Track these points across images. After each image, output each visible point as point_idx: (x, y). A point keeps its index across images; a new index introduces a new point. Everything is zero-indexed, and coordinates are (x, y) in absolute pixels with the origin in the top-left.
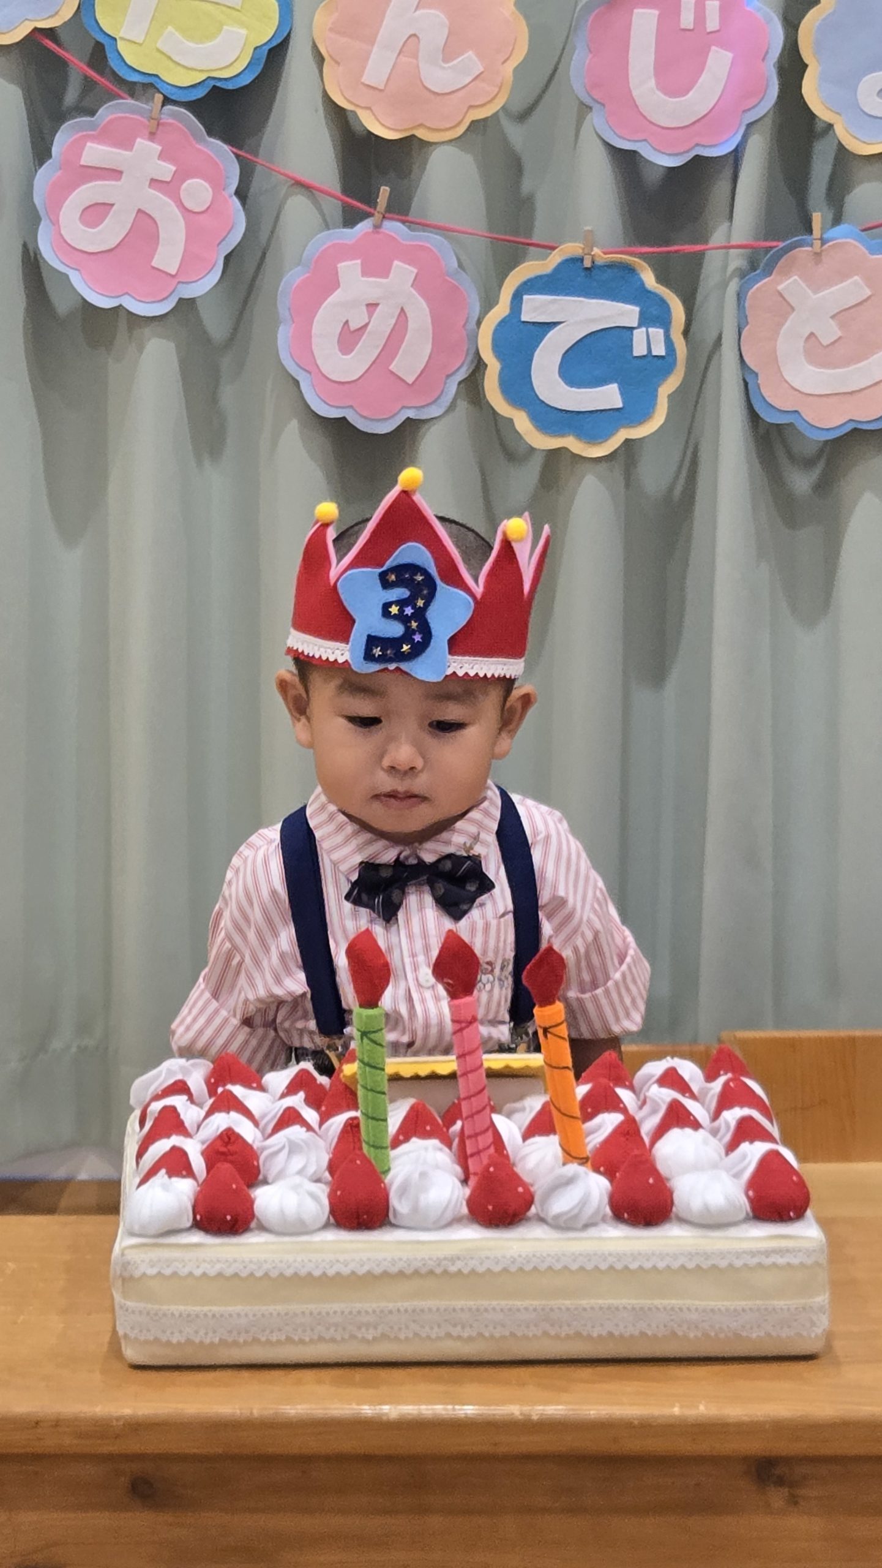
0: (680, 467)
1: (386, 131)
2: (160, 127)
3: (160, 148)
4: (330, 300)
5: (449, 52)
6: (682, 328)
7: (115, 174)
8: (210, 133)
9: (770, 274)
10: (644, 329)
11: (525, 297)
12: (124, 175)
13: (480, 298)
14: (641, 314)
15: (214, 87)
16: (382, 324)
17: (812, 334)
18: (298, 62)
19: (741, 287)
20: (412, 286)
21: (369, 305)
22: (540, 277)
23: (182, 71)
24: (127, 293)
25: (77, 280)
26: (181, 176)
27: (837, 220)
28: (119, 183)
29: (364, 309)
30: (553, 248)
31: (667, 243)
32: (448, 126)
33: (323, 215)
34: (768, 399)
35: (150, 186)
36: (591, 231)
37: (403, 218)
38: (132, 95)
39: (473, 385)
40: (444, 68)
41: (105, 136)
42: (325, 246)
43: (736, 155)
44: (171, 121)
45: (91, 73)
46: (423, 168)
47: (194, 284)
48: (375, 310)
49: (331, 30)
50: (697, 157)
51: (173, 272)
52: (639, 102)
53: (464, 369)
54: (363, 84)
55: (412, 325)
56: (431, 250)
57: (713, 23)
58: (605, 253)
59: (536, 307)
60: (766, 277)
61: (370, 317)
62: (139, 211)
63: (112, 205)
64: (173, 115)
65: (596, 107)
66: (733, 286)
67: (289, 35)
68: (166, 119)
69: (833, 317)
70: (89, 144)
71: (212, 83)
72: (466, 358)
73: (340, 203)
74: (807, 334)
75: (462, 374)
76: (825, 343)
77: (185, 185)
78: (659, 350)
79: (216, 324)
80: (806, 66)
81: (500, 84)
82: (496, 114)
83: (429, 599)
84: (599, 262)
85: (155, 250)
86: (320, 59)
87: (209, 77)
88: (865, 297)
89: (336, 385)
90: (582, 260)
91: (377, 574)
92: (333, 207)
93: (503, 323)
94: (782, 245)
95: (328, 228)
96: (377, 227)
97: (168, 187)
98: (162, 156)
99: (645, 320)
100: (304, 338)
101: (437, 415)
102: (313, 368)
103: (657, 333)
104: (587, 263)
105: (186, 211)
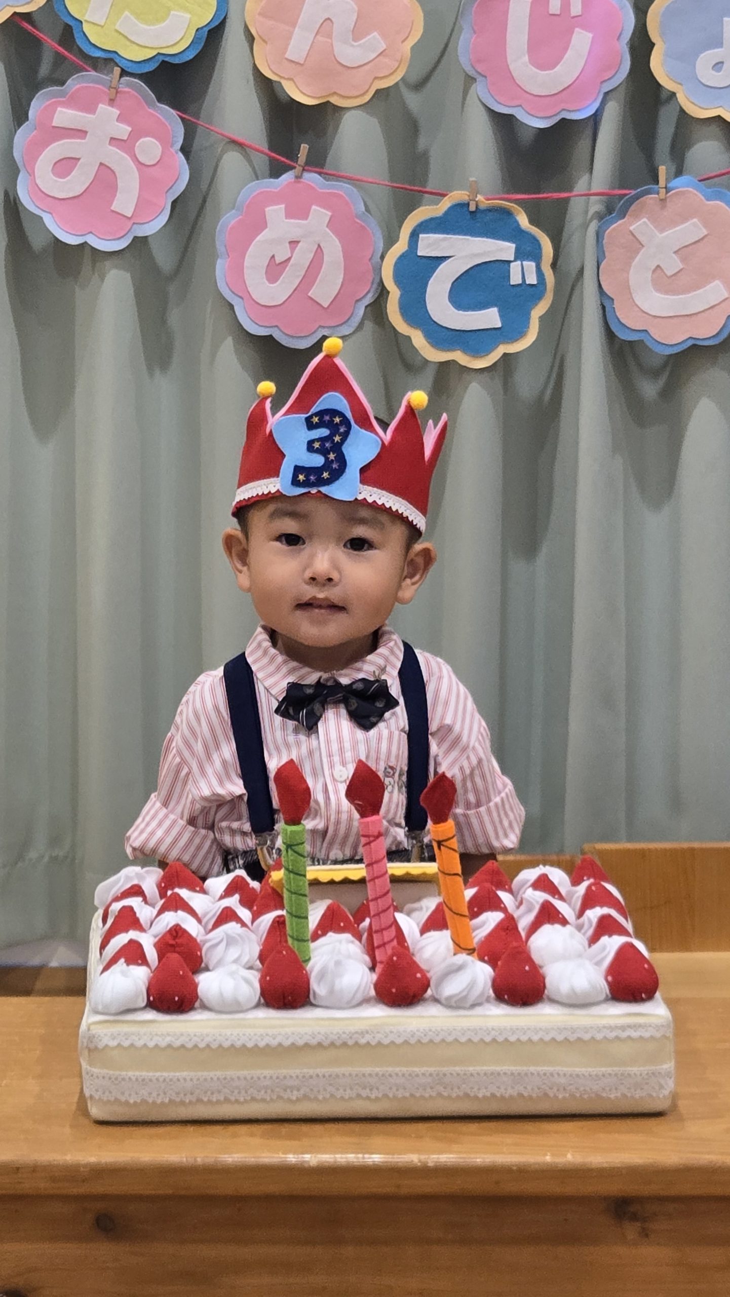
0: (549, 377)
1: (306, 98)
2: (118, 95)
3: (118, 112)
4: (258, 238)
5: (358, 33)
6: (551, 261)
7: (81, 133)
8: (159, 100)
9: (624, 217)
10: (519, 263)
11: (421, 236)
12: (88, 134)
13: (383, 236)
14: (517, 250)
15: (163, 61)
16: (302, 257)
17: (658, 266)
18: (232, 40)
19: (599, 227)
20: (327, 226)
21: (290, 242)
22: (432, 219)
23: (137, 48)
24: (91, 232)
25: (49, 222)
26: (135, 135)
27: (679, 172)
28: (83, 141)
29: (288, 245)
30: (444, 195)
31: (539, 193)
32: (358, 93)
33: (254, 169)
34: (623, 321)
35: (110, 144)
36: (476, 182)
37: (321, 170)
38: (95, 69)
39: (377, 309)
40: (353, 46)
41: (73, 102)
42: (255, 194)
43: (596, 119)
44: (127, 89)
45: (61, 50)
46: (337, 127)
47: (145, 225)
48: (297, 246)
49: (260, 14)
50: (563, 120)
51: (129, 216)
52: (515, 75)
53: (370, 295)
54: (287, 59)
55: (326, 258)
56: (341, 196)
57: (576, 8)
58: (488, 199)
59: (429, 244)
60: (621, 219)
61: (293, 250)
62: (101, 164)
63: (79, 159)
64: (128, 85)
65: (479, 78)
66: (593, 226)
67: (225, 18)
68: (123, 88)
69: (675, 252)
70: (59, 109)
71: (161, 58)
72: (371, 287)
73: (267, 158)
74: (653, 268)
75: (368, 300)
76: (669, 273)
77: (137, 144)
78: (532, 279)
79: (164, 258)
80: (654, 44)
81: (399, 60)
82: (397, 84)
83: (345, 436)
84: (482, 206)
85: (115, 196)
86: (251, 39)
87: (159, 54)
88: (702, 236)
89: (263, 308)
90: (468, 204)
91: (303, 419)
92: (261, 162)
93: (402, 257)
94: (633, 192)
95: (258, 179)
96: (298, 177)
97: (125, 145)
98: (120, 119)
99: (520, 255)
100: (238, 269)
101: (347, 334)
102: (245, 295)
103: (530, 265)
104: (472, 208)
105: (140, 164)
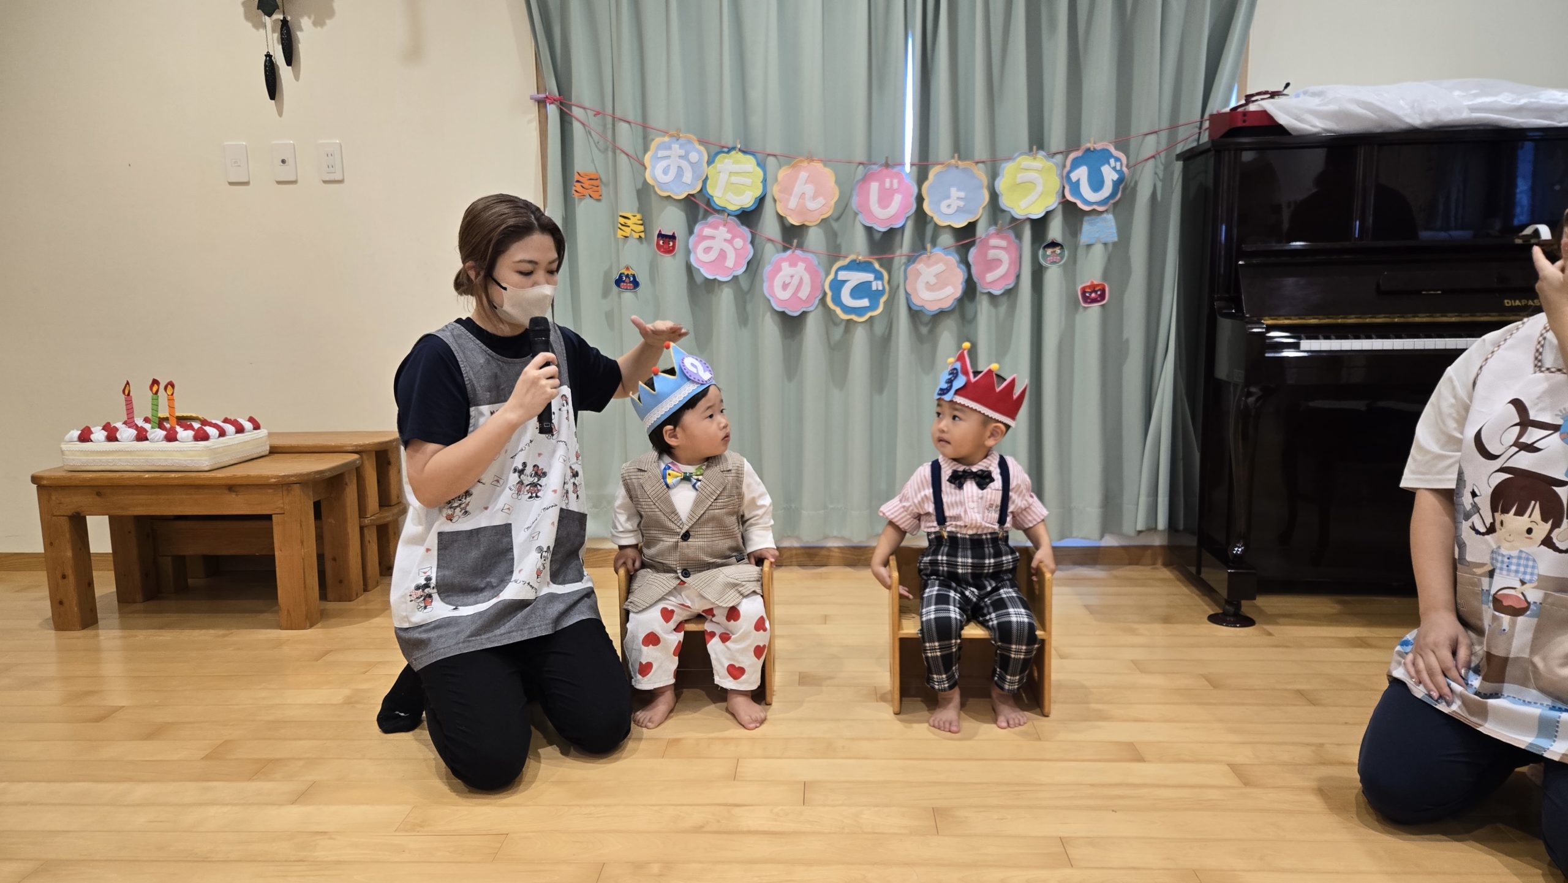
0: (887, 324)
1: (796, 222)
2: (727, 223)
3: (727, 229)
4: (779, 275)
5: (815, 197)
6: (887, 281)
7: (713, 238)
8: (742, 224)
9: (915, 263)
10: (876, 281)
11: (839, 272)
12: (716, 238)
13: (825, 273)
14: (875, 276)
16: (795, 281)
17: (928, 282)
18: (768, 202)
19: (905, 267)
20: (804, 270)
21: (791, 276)
22: (843, 266)
23: (733, 205)
24: (718, 274)
25: (702, 271)
26: (733, 238)
27: (935, 246)
28: (715, 241)
30: (847, 257)
31: (883, 255)
32: (814, 221)
33: (777, 249)
34: (914, 302)
35: (724, 241)
36: (859, 252)
37: (802, 249)
38: (718, 213)
39: (823, 301)
40: (813, 202)
41: (710, 226)
42: (777, 258)
43: (903, 227)
45: (707, 208)
46: (807, 234)
47: (737, 271)
48: (793, 277)
49: (779, 191)
50: (891, 228)
51: (731, 267)
52: (873, 212)
53: (821, 295)
54: (789, 209)
55: (804, 282)
56: (809, 258)
58: (863, 258)
60: (913, 264)
61: (792, 279)
62: (721, 249)
63: (713, 247)
64: (731, 219)
65: (860, 214)
66: (903, 268)
67: (766, 194)
68: (728, 220)
69: (934, 276)
70: (706, 228)
71: (742, 209)
72: (820, 292)
73: (782, 245)
74: (926, 282)
75: (820, 297)
76: (932, 284)
77: (734, 241)
78: (880, 288)
79: (744, 284)
80: (924, 199)
81: (830, 208)
82: (829, 216)
84: (861, 261)
85: (726, 260)
86: (775, 201)
87: (741, 207)
88: (941, 268)
89: (781, 301)
90: (856, 260)
92: (780, 247)
93: (832, 280)
94: (918, 254)
96: (793, 252)
97: (730, 241)
98: (727, 231)
99: (876, 279)
100: (771, 287)
101: (812, 309)
102: (774, 296)
103: (880, 283)
104: (858, 262)
105: (736, 249)
